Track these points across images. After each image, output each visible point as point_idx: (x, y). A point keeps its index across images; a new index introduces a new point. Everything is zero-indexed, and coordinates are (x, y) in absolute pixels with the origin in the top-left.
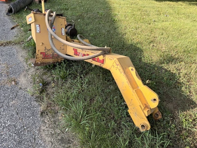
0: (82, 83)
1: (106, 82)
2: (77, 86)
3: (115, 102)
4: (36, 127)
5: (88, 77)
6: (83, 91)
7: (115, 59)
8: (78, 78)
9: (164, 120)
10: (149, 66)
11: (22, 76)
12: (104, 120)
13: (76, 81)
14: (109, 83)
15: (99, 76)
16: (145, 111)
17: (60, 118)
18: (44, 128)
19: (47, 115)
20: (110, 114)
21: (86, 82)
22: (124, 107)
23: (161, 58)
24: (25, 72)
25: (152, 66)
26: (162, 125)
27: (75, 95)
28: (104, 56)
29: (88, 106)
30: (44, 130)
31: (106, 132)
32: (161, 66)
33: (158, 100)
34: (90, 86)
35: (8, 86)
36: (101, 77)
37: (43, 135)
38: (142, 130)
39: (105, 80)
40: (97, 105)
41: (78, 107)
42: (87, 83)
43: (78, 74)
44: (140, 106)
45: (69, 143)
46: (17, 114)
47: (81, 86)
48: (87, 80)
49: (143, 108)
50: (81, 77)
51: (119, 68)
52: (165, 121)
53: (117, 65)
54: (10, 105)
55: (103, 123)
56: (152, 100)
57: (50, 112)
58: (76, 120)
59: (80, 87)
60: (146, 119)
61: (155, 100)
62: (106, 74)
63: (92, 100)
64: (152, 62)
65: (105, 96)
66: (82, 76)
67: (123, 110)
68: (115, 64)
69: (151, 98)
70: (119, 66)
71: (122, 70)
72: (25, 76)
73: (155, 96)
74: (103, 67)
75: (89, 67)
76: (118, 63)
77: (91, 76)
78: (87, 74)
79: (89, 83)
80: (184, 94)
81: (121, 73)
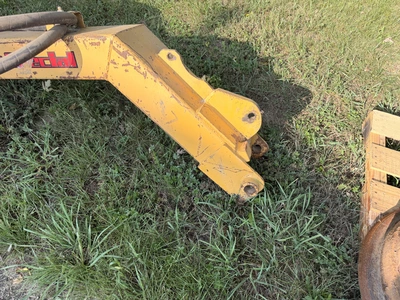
0: (36, 150)
1: (106, 117)
2: (24, 166)
3: (157, 162)
5: (47, 125)
6: (50, 171)
7: (110, 38)
8: (16, 138)
9: (274, 150)
10: (188, 43)
12: (150, 223)
13: (12, 151)
14: (115, 119)
15: (79, 109)
16: (239, 153)
17: (16, 282)
20: (156, 196)
21: (46, 142)
22: (184, 164)
23: (206, 17)
25: (195, 40)
26: (277, 163)
27: (30, 197)
28: (68, 42)
29: (87, 205)
31: (171, 249)
32: (213, 33)
33: (259, 114)
34: (66, 148)
36: (85, 110)
38: (245, 197)
39: (103, 115)
40: (111, 190)
41: (60, 225)
42: (51, 144)
43: (11, 129)
44: (226, 145)
47: (39, 158)
48: (47, 135)
49: (233, 146)
50: (24, 134)
51: (133, 62)
52: (277, 152)
53: (124, 55)
55: (151, 230)
56: (244, 120)
58: (73, 262)
59: (36, 164)
60: (249, 168)
61: (251, 115)
62: (96, 97)
63: (89, 183)
64: (191, 32)
65: (122, 156)
66: (26, 129)
67: (184, 170)
68: (115, 56)
69: (240, 113)
70: (130, 59)
71: (143, 68)
73: (250, 105)
75: (34, 94)
76: (123, 48)
77: (53, 120)
78: (37, 117)
79: (58, 141)
80: (283, 79)
81: (145, 75)
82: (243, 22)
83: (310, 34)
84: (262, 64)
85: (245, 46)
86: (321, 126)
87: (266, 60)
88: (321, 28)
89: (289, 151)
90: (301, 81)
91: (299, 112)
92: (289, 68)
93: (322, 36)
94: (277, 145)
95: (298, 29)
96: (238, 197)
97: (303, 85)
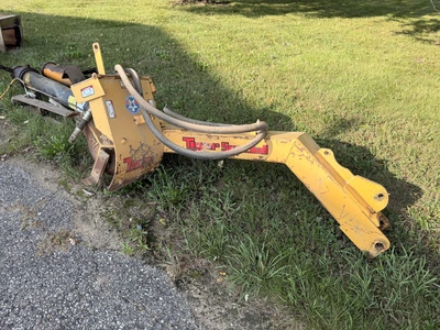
4: (183, 312)
7: (294, 140)
11: (78, 222)
16: (372, 219)
17: (218, 280)
18: (201, 309)
19: (189, 282)
24: (81, 213)
28: (267, 140)
30: (203, 313)
33: (386, 195)
35: (61, 250)
37: (208, 322)
44: (363, 212)
45: (265, 319)
46: (126, 301)
47: (221, 209)
49: (368, 214)
50: (210, 193)
51: (306, 154)
53: (301, 150)
54: (97, 289)
56: (375, 199)
57: (192, 276)
59: (221, 212)
60: (379, 231)
61: (381, 195)
66: (214, 189)
68: (295, 149)
69: (373, 195)
70: (305, 152)
71: (312, 158)
72: (85, 219)
73: (380, 189)
74: (268, 160)
75: (213, 168)
80: (398, 177)
81: (312, 162)
82: (361, 131)
83: (419, 145)
84: (379, 165)
85: (364, 149)
86: (432, 216)
87: (381, 162)
88: (429, 141)
89: (407, 229)
90: (412, 180)
91: (413, 204)
92: (401, 169)
93: (430, 147)
94: (396, 223)
95: (408, 140)
96: (368, 253)
97: (415, 183)
